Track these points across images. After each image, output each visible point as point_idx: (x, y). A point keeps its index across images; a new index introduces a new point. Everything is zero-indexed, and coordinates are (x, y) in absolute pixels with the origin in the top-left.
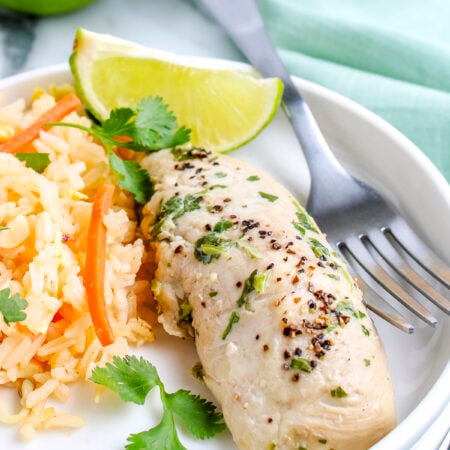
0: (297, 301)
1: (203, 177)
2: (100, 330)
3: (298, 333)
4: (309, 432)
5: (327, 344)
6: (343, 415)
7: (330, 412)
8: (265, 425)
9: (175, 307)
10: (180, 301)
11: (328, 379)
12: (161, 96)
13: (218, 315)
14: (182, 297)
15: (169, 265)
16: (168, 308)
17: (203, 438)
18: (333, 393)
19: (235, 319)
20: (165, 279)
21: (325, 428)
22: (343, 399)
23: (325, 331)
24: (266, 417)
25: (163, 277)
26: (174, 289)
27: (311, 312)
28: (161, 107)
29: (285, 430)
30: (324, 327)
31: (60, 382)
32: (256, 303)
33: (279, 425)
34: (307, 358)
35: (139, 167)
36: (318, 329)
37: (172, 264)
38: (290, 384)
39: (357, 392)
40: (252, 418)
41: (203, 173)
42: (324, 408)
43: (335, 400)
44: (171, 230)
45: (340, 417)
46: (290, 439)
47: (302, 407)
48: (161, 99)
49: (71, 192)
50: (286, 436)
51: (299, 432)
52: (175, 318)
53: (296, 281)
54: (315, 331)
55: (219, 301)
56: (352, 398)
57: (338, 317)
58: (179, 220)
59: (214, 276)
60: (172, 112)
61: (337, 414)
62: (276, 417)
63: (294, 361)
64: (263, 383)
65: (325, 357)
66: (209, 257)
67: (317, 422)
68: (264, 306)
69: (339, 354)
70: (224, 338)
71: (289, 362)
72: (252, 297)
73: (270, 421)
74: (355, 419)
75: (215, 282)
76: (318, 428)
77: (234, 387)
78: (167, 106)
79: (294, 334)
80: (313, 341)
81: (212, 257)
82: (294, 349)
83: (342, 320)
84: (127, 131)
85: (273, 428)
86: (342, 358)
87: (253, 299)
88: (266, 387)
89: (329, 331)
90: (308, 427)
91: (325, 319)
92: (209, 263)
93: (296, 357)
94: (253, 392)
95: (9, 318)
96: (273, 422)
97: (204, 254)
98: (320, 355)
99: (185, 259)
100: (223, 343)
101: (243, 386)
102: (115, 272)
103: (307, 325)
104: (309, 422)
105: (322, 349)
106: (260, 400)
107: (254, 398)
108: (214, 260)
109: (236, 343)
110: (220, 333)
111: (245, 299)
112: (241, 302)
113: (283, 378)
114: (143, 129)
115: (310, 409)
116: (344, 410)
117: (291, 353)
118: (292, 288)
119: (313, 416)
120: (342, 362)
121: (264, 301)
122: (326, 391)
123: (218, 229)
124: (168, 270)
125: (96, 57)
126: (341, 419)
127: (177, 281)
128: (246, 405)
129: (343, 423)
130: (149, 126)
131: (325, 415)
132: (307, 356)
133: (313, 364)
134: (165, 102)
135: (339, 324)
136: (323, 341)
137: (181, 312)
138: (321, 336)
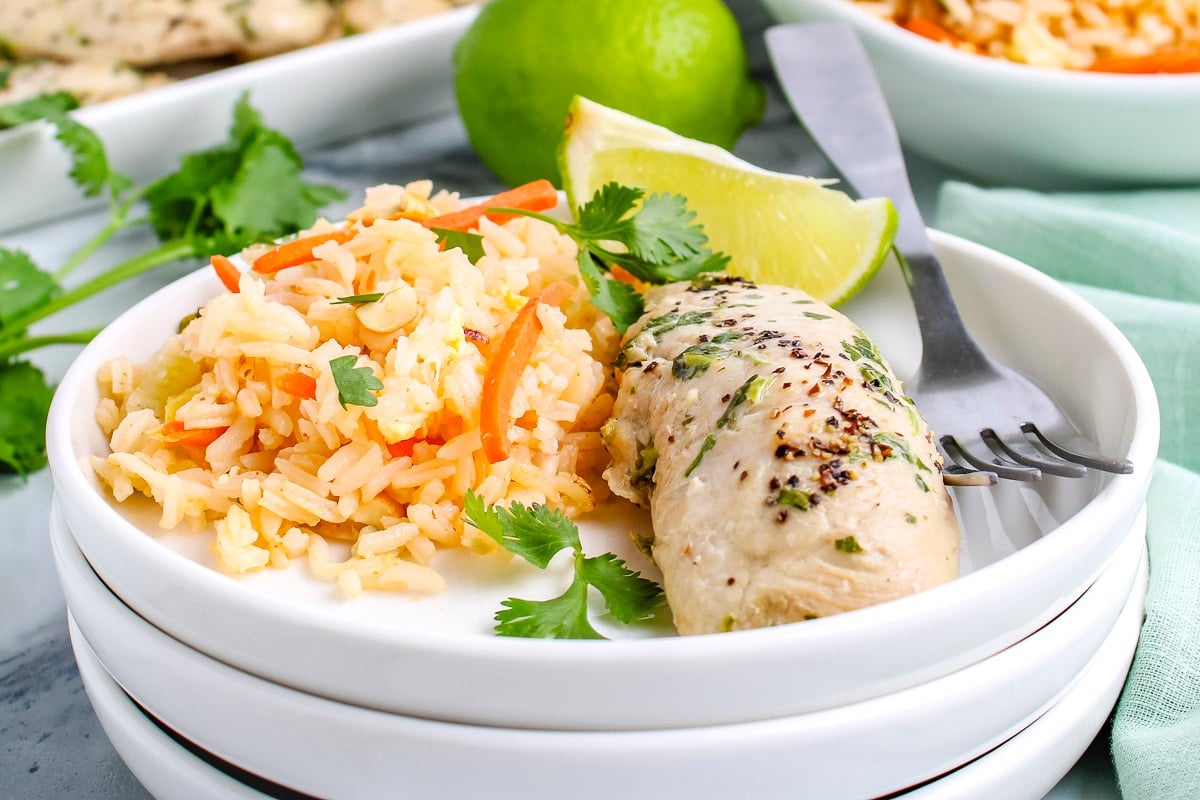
0: (808, 414)
1: (724, 298)
2: (487, 434)
3: (799, 454)
4: (790, 600)
5: (845, 477)
6: (851, 581)
7: (830, 574)
8: (721, 588)
9: (632, 455)
10: (641, 447)
11: (835, 526)
12: (684, 195)
13: (687, 448)
14: (644, 441)
15: (633, 391)
16: (622, 459)
17: (627, 623)
18: (839, 544)
19: (710, 444)
20: (625, 414)
21: (819, 600)
22: (855, 557)
23: (844, 459)
24: (727, 577)
25: (621, 410)
26: (635, 429)
27: (827, 431)
28: (683, 211)
29: (752, 597)
30: (844, 452)
31: (421, 531)
32: (744, 419)
33: (745, 590)
34: (806, 491)
35: (633, 290)
36: (834, 453)
37: (638, 390)
38: (771, 526)
39: (882, 552)
40: (704, 579)
41: (725, 295)
42: (821, 567)
43: (840, 555)
44: (648, 349)
45: (846, 583)
46: (758, 611)
47: (787, 563)
48: (685, 199)
49: (504, 289)
50: (752, 606)
51: (774, 600)
52: (629, 473)
53: (815, 390)
54: (825, 454)
55: (693, 427)
56: (870, 558)
57: (872, 445)
58: (664, 337)
59: (693, 394)
60: (701, 227)
61: (841, 578)
62: (742, 577)
63: (783, 493)
64: (731, 525)
65: (836, 492)
66: (692, 370)
67: (806, 586)
68: (755, 422)
69: (862, 496)
70: (687, 475)
71: (776, 494)
72: (741, 410)
73: (731, 582)
74: (872, 592)
75: (694, 404)
76: (807, 596)
77: (685, 536)
78: (694, 214)
79: (790, 455)
80: (822, 469)
81: (697, 369)
82: (788, 477)
83: (877, 450)
84: (620, 233)
85: (734, 594)
86: (866, 501)
87: (741, 414)
88: (734, 530)
89: (851, 461)
90: (789, 593)
91: (848, 442)
92: (690, 378)
93: (789, 488)
94: (713, 540)
95: (347, 396)
96: (736, 586)
97: (684, 366)
98: (827, 489)
99: (658, 382)
100: (685, 481)
101: (700, 533)
102: (540, 385)
103: (816, 444)
104: (791, 585)
105: (834, 481)
106: (720, 552)
107: (712, 549)
108: (699, 373)
109: (703, 480)
110: (684, 469)
111: (730, 416)
112: (725, 421)
113: (762, 517)
114: (644, 234)
115: (798, 567)
116: (852, 574)
117: (781, 482)
118: (806, 399)
119: (799, 578)
120: (866, 508)
121: (758, 415)
122: (828, 541)
123: (716, 340)
124: (631, 400)
125: (599, 145)
126: (846, 587)
127: (642, 416)
128: (698, 559)
129: (849, 594)
130: (658, 233)
131: (821, 578)
132: (807, 487)
133: (813, 500)
134: (690, 206)
135: (873, 455)
136: (838, 471)
137: (640, 464)
138: (837, 464)
